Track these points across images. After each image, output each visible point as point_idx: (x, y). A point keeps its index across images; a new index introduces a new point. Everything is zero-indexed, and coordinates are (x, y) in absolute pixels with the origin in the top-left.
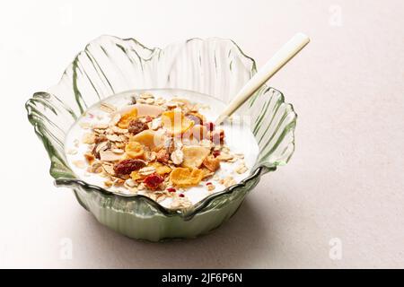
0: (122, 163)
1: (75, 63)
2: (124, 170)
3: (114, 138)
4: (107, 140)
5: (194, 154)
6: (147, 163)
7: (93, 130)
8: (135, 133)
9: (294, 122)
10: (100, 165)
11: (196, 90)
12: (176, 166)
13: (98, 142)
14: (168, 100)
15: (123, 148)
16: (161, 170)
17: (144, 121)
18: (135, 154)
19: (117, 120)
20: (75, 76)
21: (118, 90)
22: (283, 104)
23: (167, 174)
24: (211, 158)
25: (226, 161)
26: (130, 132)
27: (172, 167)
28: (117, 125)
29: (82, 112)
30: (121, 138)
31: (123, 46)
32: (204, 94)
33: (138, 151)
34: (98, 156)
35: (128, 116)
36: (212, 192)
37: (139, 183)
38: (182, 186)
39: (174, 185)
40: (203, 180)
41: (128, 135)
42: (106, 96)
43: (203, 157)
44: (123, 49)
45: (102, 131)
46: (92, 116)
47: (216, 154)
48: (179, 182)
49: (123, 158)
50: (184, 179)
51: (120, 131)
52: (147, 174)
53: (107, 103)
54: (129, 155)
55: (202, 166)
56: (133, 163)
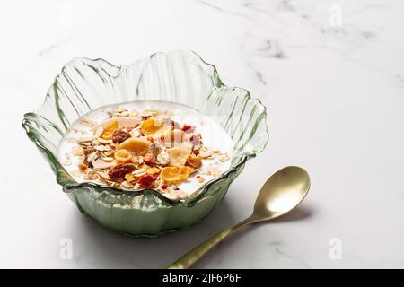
0: (116, 168)
1: (55, 85)
2: (118, 174)
3: (102, 148)
4: (95, 150)
5: (178, 154)
6: (137, 166)
7: (80, 144)
8: (120, 142)
9: (265, 113)
10: (94, 173)
11: (163, 99)
12: (163, 166)
13: (87, 153)
14: (141, 112)
15: (112, 155)
16: (152, 171)
17: (125, 130)
18: (125, 159)
19: (100, 132)
20: (57, 96)
21: (94, 106)
22: (250, 100)
23: (157, 174)
24: (194, 156)
25: (206, 158)
26: (115, 142)
27: (161, 167)
28: (101, 137)
29: (66, 128)
30: (107, 148)
31: (94, 66)
32: (172, 103)
33: (127, 157)
34: (91, 166)
35: (110, 128)
36: (204, 183)
37: (134, 185)
38: (173, 183)
39: (165, 182)
40: (190, 176)
41: (113, 145)
42: (84, 113)
43: (187, 157)
44: (94, 69)
45: (89, 144)
46: (76, 131)
47: (197, 153)
48: (170, 180)
49: (114, 164)
50: (174, 176)
51: (105, 141)
52: (139, 175)
53: (87, 119)
54: (120, 161)
55: (187, 164)
56: (125, 167)
